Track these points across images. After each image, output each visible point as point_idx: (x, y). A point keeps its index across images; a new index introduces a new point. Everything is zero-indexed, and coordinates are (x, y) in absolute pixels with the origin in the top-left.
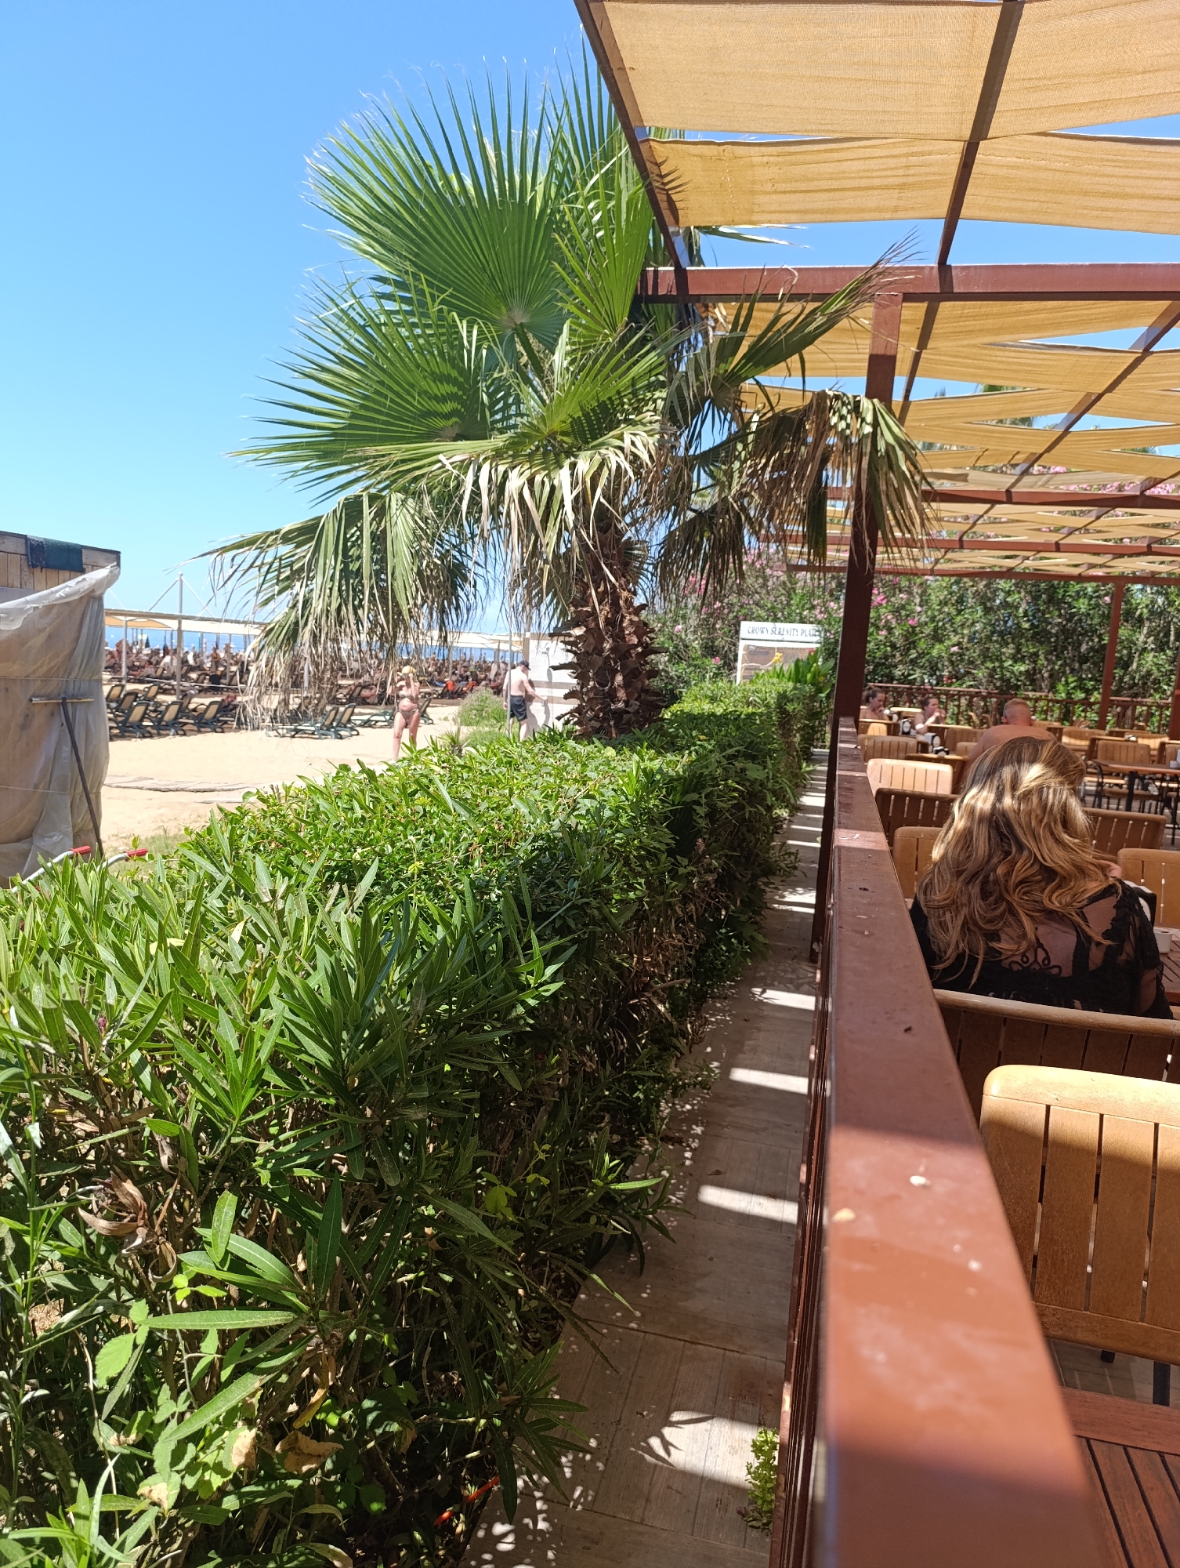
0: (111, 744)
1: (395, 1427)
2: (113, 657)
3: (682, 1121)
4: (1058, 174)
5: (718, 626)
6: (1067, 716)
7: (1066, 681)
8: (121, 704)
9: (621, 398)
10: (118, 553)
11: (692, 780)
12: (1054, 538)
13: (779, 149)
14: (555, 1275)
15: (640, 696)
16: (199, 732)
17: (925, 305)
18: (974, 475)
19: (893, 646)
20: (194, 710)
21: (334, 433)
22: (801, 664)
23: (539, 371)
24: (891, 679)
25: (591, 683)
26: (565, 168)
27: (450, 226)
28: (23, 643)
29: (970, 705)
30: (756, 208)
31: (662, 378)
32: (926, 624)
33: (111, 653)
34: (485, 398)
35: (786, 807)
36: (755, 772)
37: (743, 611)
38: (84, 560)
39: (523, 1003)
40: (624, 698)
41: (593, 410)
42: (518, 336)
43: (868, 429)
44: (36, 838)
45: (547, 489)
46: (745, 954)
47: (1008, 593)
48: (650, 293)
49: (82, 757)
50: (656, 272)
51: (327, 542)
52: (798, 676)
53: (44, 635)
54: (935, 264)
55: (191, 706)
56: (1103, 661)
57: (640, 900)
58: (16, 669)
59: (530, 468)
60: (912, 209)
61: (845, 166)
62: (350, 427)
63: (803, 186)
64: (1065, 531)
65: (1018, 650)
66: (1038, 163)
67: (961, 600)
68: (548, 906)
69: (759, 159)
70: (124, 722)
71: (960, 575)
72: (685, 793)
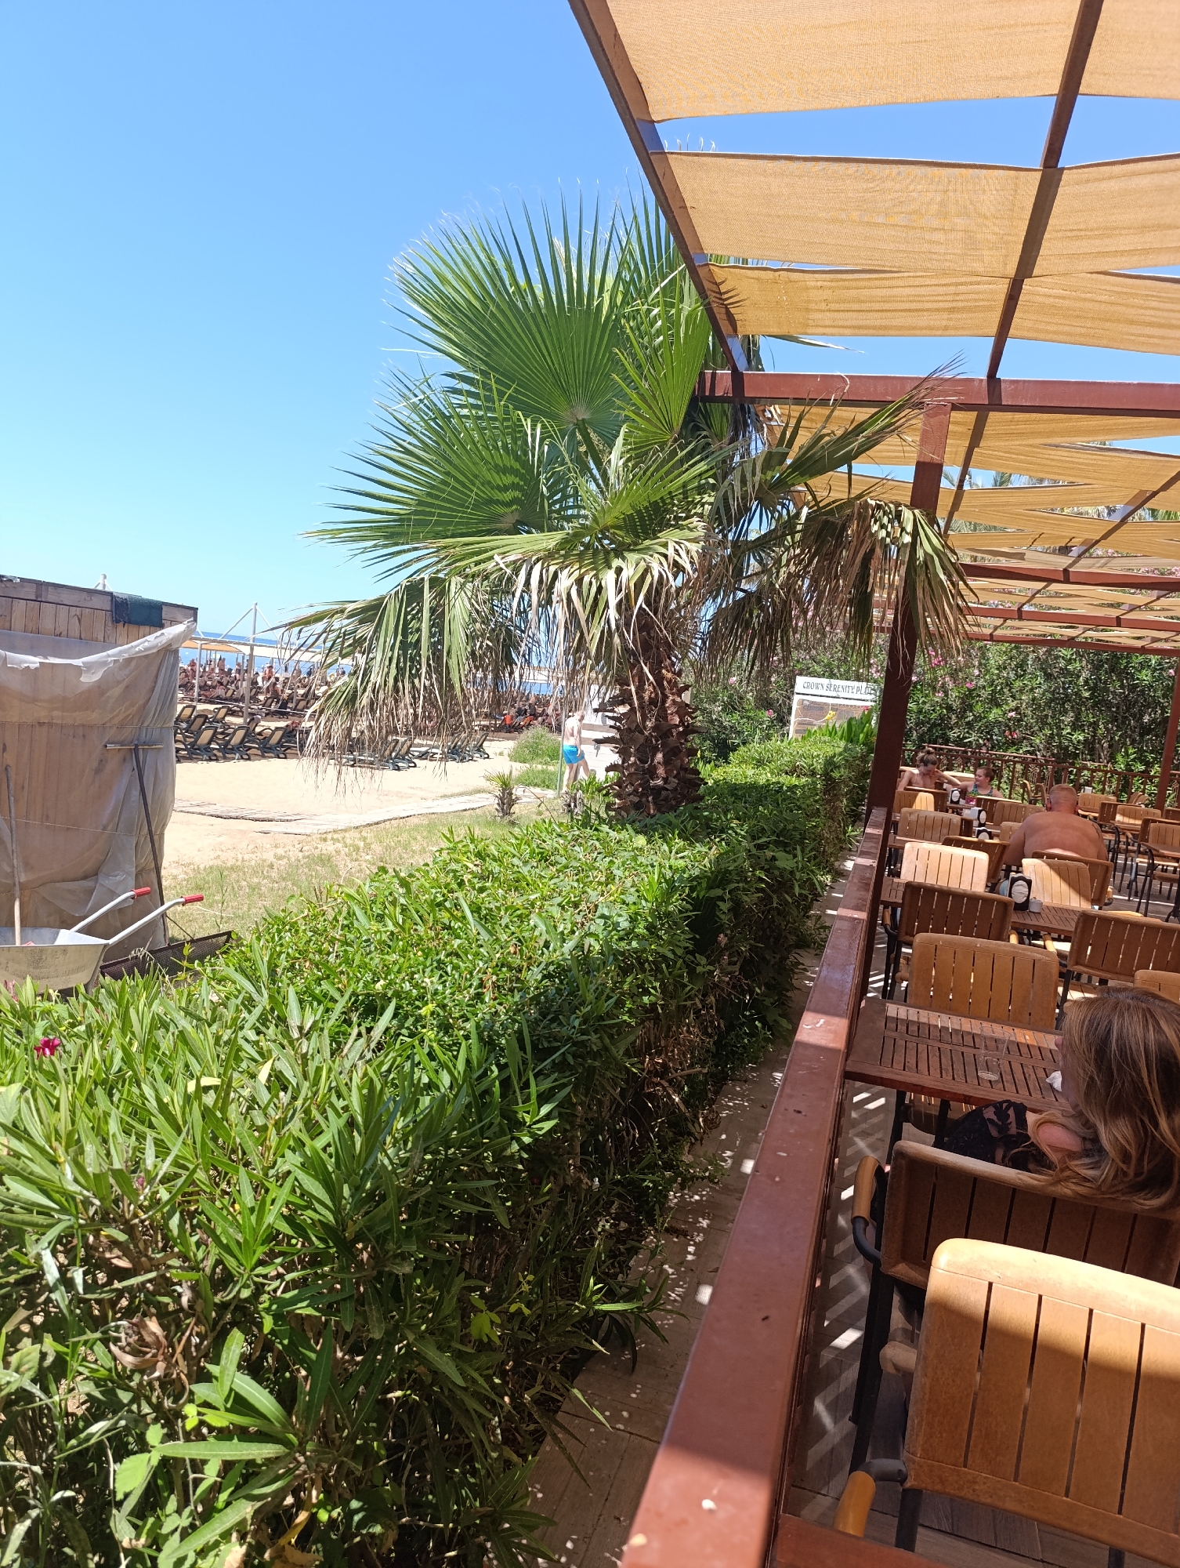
0: (178, 766)
1: (378, 1529)
2: (187, 676)
3: (689, 1212)
4: (1104, 305)
5: (773, 679)
6: (1125, 787)
7: (1126, 752)
8: (193, 724)
9: (672, 498)
10: (195, 610)
11: (717, 876)
12: (1114, 613)
13: (832, 276)
14: (551, 1365)
15: (678, 774)
16: (263, 757)
17: (975, 414)
18: (1029, 555)
19: (949, 708)
20: (260, 734)
21: (402, 520)
22: (854, 723)
23: (598, 463)
24: (947, 741)
25: (632, 759)
26: (632, 278)
27: (519, 330)
28: (102, 693)
29: (1025, 774)
30: (810, 322)
31: (711, 481)
32: (984, 687)
33: (185, 671)
34: (545, 489)
35: (829, 872)
36: (785, 862)
37: (799, 666)
38: (164, 616)
39: (518, 1140)
40: (664, 775)
41: (646, 508)
42: (580, 431)
43: (907, 539)
44: (101, 876)
45: (594, 589)
46: (767, 1040)
47: (1069, 661)
48: (707, 394)
49: (149, 801)
50: (714, 375)
51: (388, 621)
52: (850, 736)
53: (121, 687)
54: (984, 377)
55: (258, 730)
56: (1165, 733)
57: (653, 1005)
58: (94, 717)
59: (580, 568)
60: (963, 328)
61: (895, 291)
62: (416, 513)
63: (856, 306)
64: (1126, 607)
65: (1077, 718)
66: (1083, 295)
67: (1022, 665)
68: (549, 1042)
69: (813, 284)
70: (193, 744)
71: (1017, 642)
72: (710, 888)
